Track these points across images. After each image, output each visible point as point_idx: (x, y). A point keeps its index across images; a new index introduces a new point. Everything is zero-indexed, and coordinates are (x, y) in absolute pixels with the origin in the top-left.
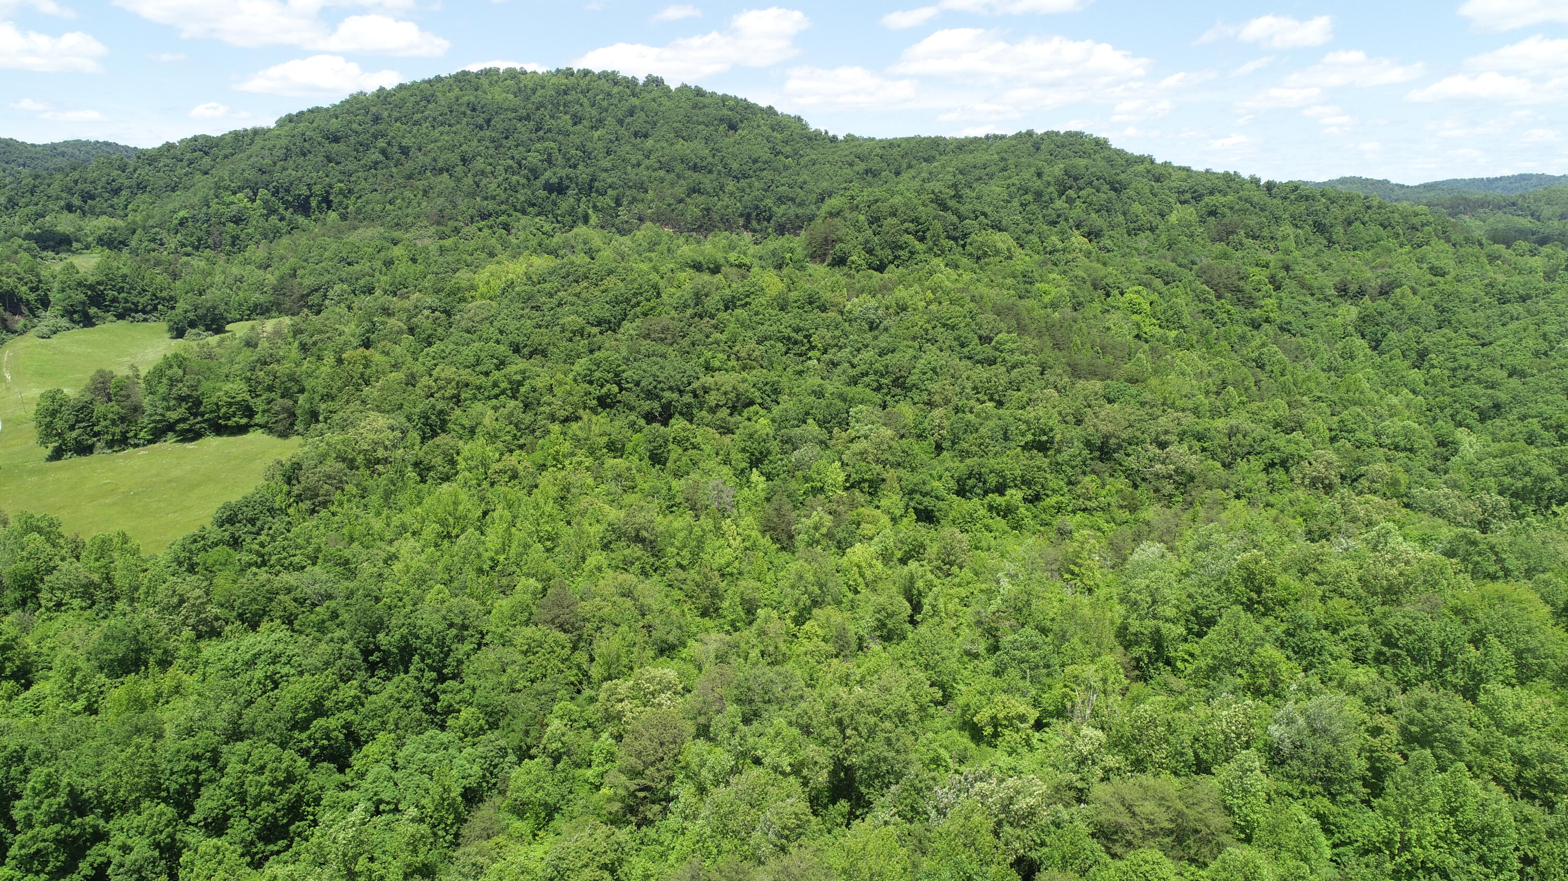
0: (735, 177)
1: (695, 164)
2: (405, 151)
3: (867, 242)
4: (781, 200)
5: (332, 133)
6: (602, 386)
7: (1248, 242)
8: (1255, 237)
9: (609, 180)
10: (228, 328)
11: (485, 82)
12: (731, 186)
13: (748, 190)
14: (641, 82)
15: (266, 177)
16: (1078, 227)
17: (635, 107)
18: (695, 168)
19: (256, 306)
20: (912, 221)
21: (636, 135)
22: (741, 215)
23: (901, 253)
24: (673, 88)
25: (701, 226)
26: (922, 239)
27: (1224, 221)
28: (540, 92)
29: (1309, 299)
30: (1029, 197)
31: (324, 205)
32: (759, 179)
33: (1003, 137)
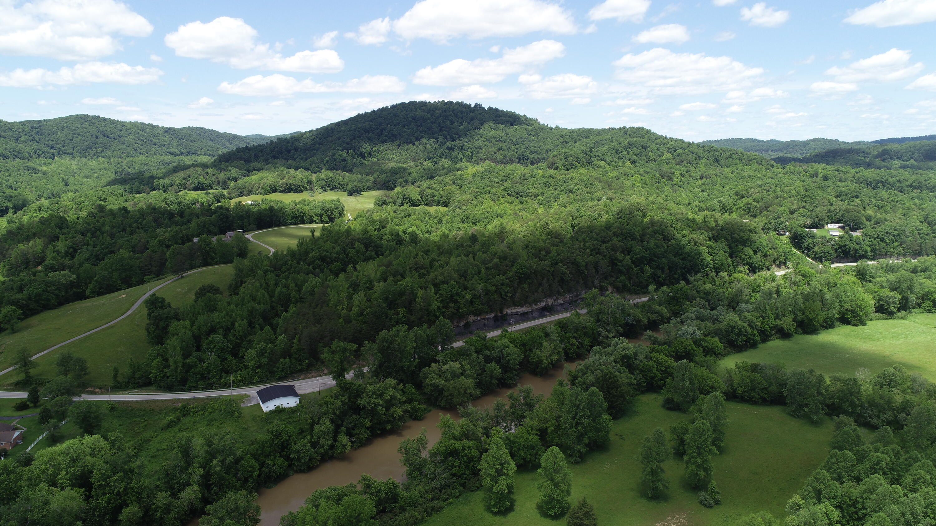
0: (514, 144)
3: (564, 163)
4: (532, 152)
8: (690, 163)
9: (469, 146)
10: (362, 193)
12: (513, 147)
13: (520, 149)
14: (472, 106)
17: (473, 116)
18: (499, 141)
19: (368, 187)
20: (577, 158)
22: (517, 158)
23: (573, 166)
24: (486, 108)
25: (503, 162)
27: (681, 158)
31: (369, 155)
32: (523, 144)
33: (615, 129)
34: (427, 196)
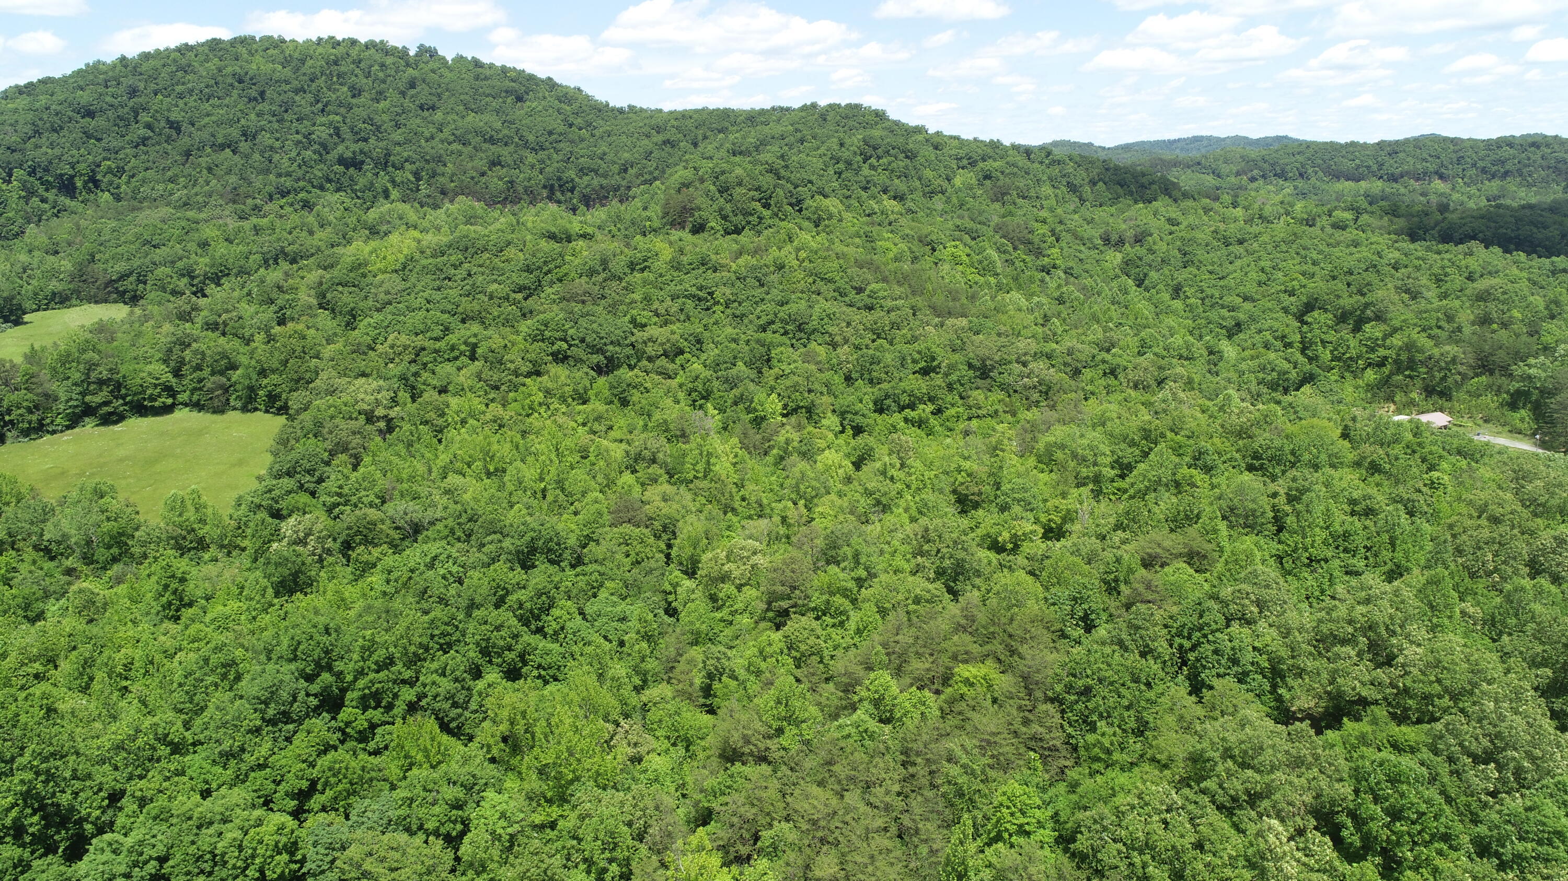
0: (533, 149)
1: (492, 137)
2: (175, 126)
3: (721, 209)
4: (582, 171)
5: (83, 107)
6: (553, 344)
7: (1020, 201)
8: (1024, 198)
9: (405, 154)
10: (27, 318)
11: (243, 51)
12: (531, 158)
13: (548, 162)
14: (412, 53)
15: (17, 156)
16: (885, 191)
17: (415, 78)
18: (492, 141)
19: (54, 294)
21: (422, 108)
22: (545, 187)
23: (751, 218)
24: (449, 59)
25: (506, 198)
26: (767, 206)
27: (999, 183)
28: (310, 63)
29: (1083, 248)
30: (841, 166)
31: (91, 185)
32: (557, 151)
33: (791, 109)
34: (199, 368)
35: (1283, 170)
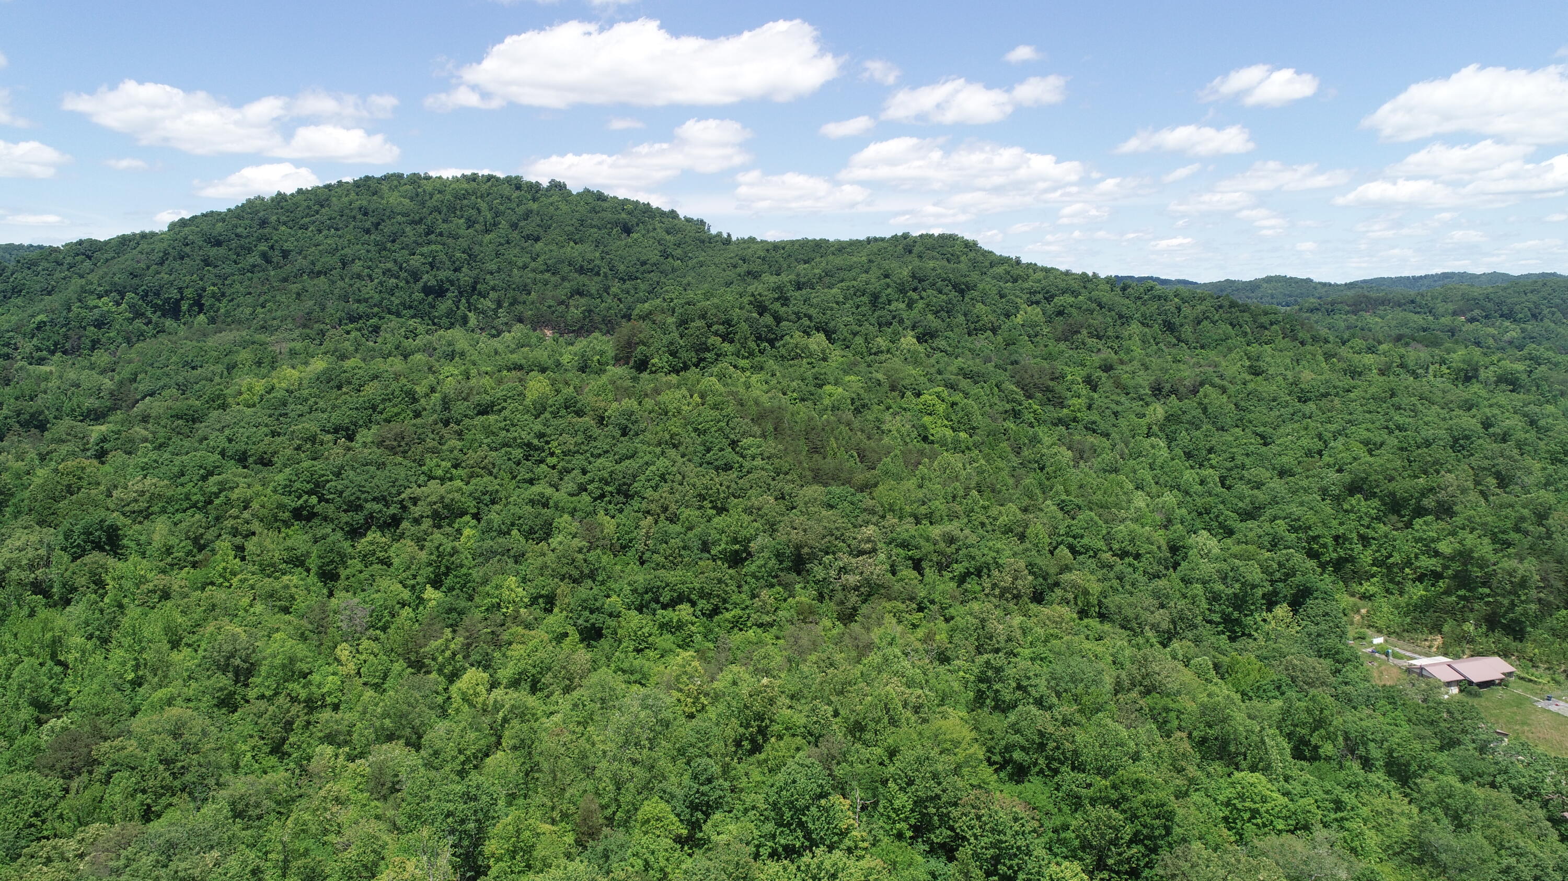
1: (582, 267)
2: (285, 254)
3: (672, 343)
5: (214, 237)
6: (299, 497)
7: (1091, 342)
8: (1099, 338)
9: (493, 283)
11: (385, 187)
12: (616, 288)
14: (544, 187)
15: (136, 281)
16: (914, 328)
17: (531, 211)
18: (581, 270)
20: (723, 324)
21: (527, 238)
23: (708, 355)
24: (574, 193)
25: (582, 328)
26: (732, 341)
28: (437, 196)
29: (1123, 399)
31: (196, 309)
33: (883, 240)
35: (1511, 311)
